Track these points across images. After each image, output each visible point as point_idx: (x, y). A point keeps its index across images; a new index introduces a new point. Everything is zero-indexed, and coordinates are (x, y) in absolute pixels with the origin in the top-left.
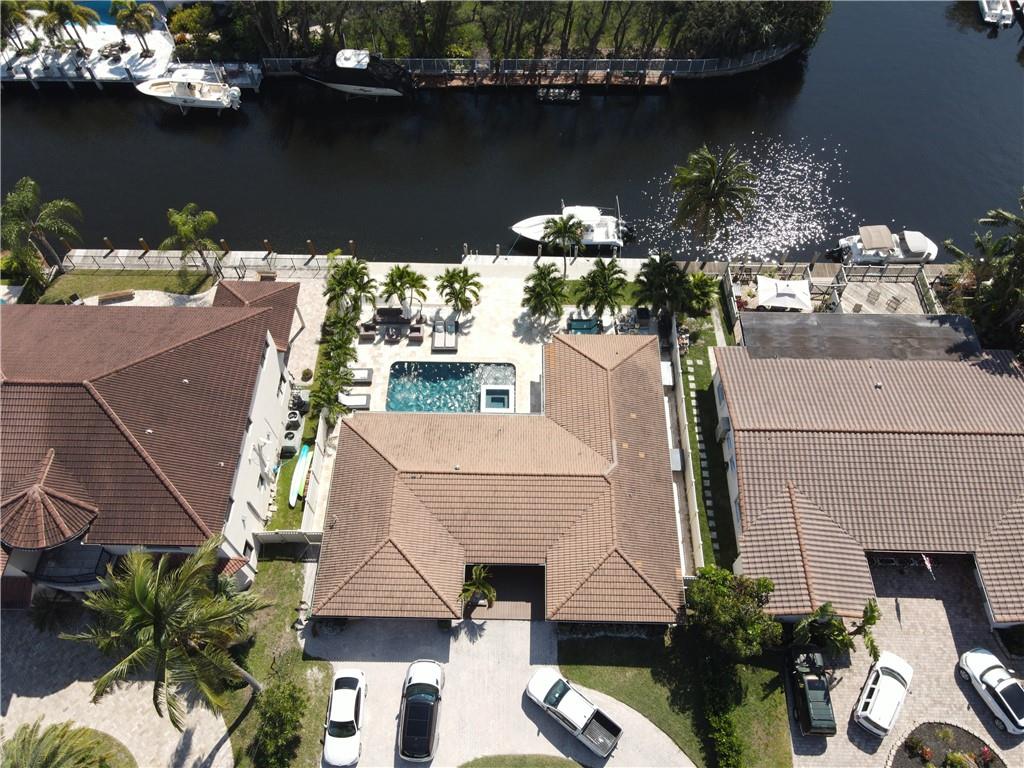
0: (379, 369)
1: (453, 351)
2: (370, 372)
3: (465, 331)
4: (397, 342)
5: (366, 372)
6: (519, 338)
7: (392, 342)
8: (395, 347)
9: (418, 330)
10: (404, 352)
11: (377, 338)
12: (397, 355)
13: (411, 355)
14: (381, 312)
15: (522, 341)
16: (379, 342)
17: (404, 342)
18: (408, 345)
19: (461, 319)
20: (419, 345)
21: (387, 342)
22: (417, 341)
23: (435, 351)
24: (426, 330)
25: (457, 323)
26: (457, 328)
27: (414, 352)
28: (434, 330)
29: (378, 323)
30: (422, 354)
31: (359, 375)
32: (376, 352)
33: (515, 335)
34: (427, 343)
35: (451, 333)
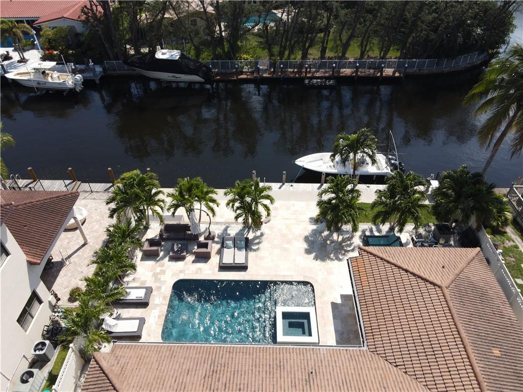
0: (159, 288)
1: (243, 268)
2: (149, 291)
3: (255, 247)
4: (182, 258)
5: (144, 291)
6: (313, 255)
7: (178, 257)
8: (180, 264)
9: (205, 246)
10: (189, 269)
11: (162, 254)
12: (181, 272)
13: (197, 272)
14: (168, 228)
15: (316, 258)
16: (162, 258)
17: (190, 258)
18: (194, 262)
19: (251, 236)
20: (206, 262)
21: (172, 259)
22: (203, 258)
23: (223, 268)
24: (214, 247)
25: (247, 239)
26: (247, 245)
27: (200, 269)
28: (223, 246)
29: (164, 240)
30: (208, 271)
31: (135, 294)
32: (158, 270)
33: (308, 252)
34: (215, 260)
35: (240, 249)
